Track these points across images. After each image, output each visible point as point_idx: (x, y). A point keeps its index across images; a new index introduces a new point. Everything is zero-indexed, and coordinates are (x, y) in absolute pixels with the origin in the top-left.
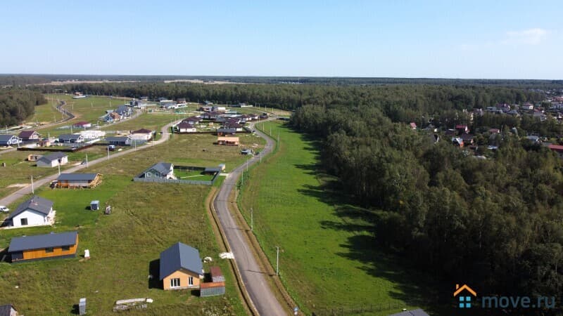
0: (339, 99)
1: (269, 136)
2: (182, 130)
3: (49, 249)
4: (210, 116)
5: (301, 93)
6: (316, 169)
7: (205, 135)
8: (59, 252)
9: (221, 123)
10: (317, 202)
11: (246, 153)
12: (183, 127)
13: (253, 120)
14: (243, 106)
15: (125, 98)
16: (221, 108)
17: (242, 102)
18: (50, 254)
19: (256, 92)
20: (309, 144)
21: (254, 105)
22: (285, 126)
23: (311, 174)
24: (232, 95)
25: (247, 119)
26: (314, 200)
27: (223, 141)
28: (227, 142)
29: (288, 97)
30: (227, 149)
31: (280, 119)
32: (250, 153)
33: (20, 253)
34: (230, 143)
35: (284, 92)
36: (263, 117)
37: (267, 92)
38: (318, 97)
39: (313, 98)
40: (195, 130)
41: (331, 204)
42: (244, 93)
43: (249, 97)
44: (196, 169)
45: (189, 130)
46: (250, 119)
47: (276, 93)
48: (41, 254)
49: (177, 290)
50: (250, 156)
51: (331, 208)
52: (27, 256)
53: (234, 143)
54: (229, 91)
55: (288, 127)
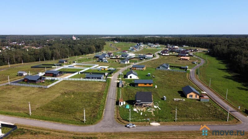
0: (233, 43)
1: (201, 58)
2: (163, 54)
3: (145, 84)
4: (172, 50)
5: (212, 41)
6: (228, 70)
7: (174, 56)
8: (148, 85)
9: (178, 52)
10: (233, 81)
11: (194, 63)
12: (163, 53)
13: (191, 51)
14: (184, 46)
15: (134, 43)
16: (176, 47)
17: (184, 45)
18: (145, 86)
19: (190, 40)
20: (221, 62)
21: (189, 46)
22: (206, 54)
23: (226, 72)
24: (179, 42)
25: (189, 51)
26: (231, 80)
27: (183, 59)
28: (185, 59)
29: (206, 43)
30: (186, 61)
31: (203, 51)
32: (196, 63)
33: (137, 84)
34: (186, 59)
35: (204, 40)
36: (195, 50)
37: (195, 40)
38: (221, 42)
39: (219, 43)
40: (168, 54)
41: (239, 82)
42: (184, 41)
43: (187, 43)
44: (177, 67)
45: (166, 54)
46: (190, 51)
47: (199, 41)
48: (143, 85)
49: (191, 99)
50: (196, 65)
51: (240, 84)
52: (139, 85)
53: (187, 59)
54: (177, 39)
55: (208, 55)
